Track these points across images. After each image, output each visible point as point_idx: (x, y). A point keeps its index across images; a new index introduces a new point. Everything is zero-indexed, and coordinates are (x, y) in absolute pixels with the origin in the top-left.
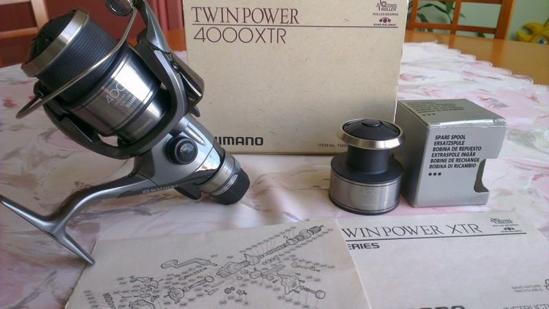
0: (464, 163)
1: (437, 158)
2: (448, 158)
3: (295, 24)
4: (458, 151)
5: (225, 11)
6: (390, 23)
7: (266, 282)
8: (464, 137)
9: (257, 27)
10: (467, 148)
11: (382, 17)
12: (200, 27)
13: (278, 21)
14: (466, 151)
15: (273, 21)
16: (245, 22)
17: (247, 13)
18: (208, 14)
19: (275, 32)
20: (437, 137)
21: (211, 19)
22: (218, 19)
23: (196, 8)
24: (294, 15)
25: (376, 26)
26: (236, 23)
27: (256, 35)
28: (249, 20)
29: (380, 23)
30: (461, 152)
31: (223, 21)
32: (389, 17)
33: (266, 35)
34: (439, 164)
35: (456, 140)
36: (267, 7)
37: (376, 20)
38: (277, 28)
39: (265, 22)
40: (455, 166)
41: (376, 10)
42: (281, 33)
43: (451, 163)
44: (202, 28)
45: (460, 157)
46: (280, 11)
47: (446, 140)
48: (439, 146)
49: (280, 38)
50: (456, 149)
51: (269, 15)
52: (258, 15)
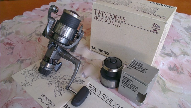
3: (124, 22)
5: (104, 12)
6: (156, 32)
9: (112, 20)
11: (154, 29)
12: (96, 15)
13: (119, 20)
15: (117, 19)
17: (110, 15)
18: (99, 12)
21: (99, 14)
22: (101, 15)
23: (96, 10)
24: (124, 19)
25: (151, 31)
26: (106, 17)
28: (110, 17)
29: (153, 31)
32: (157, 30)
33: (115, 23)
36: (116, 15)
37: (152, 29)
38: (118, 22)
39: (115, 19)
41: (152, 26)
42: (119, 24)
46: (120, 17)
51: (116, 17)
52: (113, 16)
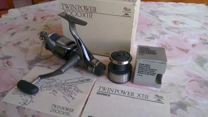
0: (151, 74)
1: (140, 70)
2: (144, 71)
3: (95, 12)
4: (148, 70)
5: (72, 6)
6: (128, 16)
7: (64, 91)
8: (150, 66)
9: (83, 12)
10: (151, 69)
11: (125, 13)
12: (64, 10)
13: (89, 11)
14: (151, 70)
15: (88, 10)
16: (78, 10)
17: (79, 7)
18: (67, 6)
19: (89, 14)
20: (140, 64)
21: (67, 8)
22: (70, 8)
23: (63, 4)
24: (95, 9)
25: (123, 16)
26: (75, 10)
27: (83, 15)
28: (80, 9)
29: (125, 15)
30: (149, 70)
31: (71, 9)
32: (128, 13)
33: (86, 15)
34: (141, 72)
35: (147, 66)
36: (86, 6)
37: (123, 14)
38: (89, 13)
39: (85, 10)
40: (147, 74)
41: (123, 10)
42: (91, 15)
43: (145, 73)
44: (65, 11)
45: (149, 71)
46: (90, 7)
47: (143, 65)
48: (141, 67)
49: (90, 16)
50: (147, 69)
51: (86, 8)
52: (83, 8)
